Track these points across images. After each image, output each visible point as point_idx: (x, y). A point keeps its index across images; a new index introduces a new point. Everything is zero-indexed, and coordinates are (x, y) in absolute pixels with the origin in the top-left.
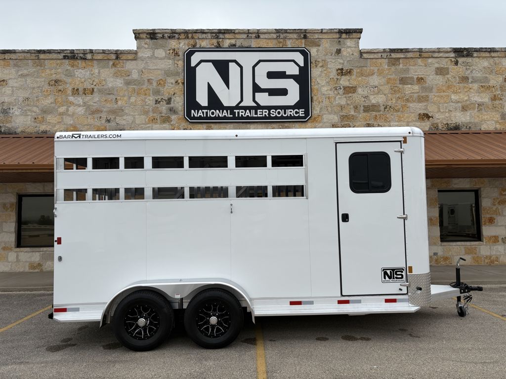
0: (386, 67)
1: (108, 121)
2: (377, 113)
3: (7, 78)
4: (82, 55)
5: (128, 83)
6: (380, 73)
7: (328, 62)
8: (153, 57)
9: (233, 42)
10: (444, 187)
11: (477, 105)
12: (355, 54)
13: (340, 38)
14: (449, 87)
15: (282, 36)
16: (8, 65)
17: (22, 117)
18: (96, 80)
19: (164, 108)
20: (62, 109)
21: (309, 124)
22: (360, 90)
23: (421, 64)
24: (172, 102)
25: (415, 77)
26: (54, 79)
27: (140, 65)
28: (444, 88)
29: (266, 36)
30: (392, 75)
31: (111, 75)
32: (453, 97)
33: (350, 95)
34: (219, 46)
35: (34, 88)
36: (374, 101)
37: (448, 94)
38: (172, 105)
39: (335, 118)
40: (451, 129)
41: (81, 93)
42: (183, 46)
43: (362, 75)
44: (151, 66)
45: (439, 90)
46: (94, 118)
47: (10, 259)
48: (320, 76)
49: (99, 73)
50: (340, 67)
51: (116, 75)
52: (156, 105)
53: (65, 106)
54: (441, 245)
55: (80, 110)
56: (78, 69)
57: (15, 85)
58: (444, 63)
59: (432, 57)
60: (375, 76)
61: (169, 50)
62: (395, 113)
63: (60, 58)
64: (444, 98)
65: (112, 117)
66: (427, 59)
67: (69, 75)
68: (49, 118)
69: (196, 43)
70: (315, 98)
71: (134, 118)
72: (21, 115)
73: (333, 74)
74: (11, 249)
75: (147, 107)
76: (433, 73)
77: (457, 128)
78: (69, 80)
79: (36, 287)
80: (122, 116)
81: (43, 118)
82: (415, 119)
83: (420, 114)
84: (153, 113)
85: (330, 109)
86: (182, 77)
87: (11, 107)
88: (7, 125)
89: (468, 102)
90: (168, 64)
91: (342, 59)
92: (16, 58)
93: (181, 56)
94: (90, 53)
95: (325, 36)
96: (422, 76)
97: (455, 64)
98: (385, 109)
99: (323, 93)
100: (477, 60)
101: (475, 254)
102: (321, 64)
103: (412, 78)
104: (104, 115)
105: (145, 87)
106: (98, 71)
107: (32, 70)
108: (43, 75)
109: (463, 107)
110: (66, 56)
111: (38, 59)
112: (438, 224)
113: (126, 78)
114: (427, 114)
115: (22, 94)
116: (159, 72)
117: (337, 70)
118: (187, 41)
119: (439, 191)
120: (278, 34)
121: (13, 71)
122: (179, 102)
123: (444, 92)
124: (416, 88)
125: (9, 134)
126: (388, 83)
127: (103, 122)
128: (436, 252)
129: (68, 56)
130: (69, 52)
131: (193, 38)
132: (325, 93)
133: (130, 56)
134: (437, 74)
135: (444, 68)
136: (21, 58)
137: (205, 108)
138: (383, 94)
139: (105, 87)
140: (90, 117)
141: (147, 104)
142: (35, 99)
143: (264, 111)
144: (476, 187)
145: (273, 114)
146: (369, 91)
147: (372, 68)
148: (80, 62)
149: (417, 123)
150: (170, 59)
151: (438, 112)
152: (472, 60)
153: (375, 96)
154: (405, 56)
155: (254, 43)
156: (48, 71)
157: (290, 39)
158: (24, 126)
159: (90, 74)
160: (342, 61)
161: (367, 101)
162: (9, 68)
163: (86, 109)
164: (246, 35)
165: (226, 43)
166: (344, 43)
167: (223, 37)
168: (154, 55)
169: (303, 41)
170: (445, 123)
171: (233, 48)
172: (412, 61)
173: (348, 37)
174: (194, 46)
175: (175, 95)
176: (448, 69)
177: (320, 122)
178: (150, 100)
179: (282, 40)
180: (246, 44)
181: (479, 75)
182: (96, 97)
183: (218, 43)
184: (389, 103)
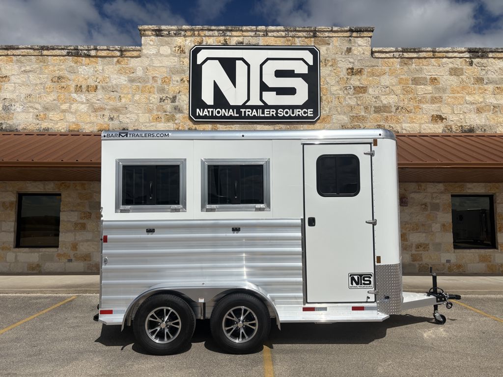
0: (398, 66)
1: (112, 119)
2: (388, 114)
3: (10, 74)
4: (86, 52)
5: (132, 81)
6: (392, 73)
7: (338, 61)
8: (158, 54)
9: (240, 39)
10: (457, 191)
11: (492, 107)
12: (366, 53)
13: (350, 36)
14: (463, 88)
15: (291, 34)
16: (11, 61)
17: (24, 114)
18: (99, 77)
19: (168, 106)
20: (65, 107)
21: (317, 125)
22: (370, 90)
23: (435, 64)
24: (177, 101)
25: (428, 77)
26: (57, 75)
27: (145, 62)
28: (459, 89)
29: (275, 34)
30: (404, 74)
31: (115, 72)
32: (467, 98)
33: (361, 95)
34: (226, 44)
35: (36, 85)
36: (385, 102)
37: (462, 95)
38: (176, 104)
39: (345, 119)
40: (465, 132)
41: (84, 90)
42: (189, 43)
43: (373, 74)
44: (157, 63)
45: (453, 92)
46: (96, 116)
47: (8, 260)
48: (329, 75)
49: (103, 70)
50: (351, 67)
51: (120, 72)
52: (160, 103)
53: (68, 103)
54: (454, 252)
55: (84, 108)
56: (82, 65)
57: (19, 81)
58: (458, 63)
59: (446, 57)
60: (386, 77)
61: (175, 47)
62: (407, 115)
63: (64, 54)
64: (458, 99)
65: (115, 115)
66: (441, 59)
67: (73, 71)
68: (51, 115)
69: (203, 41)
70: (324, 98)
71: (138, 116)
72: (23, 112)
73: (343, 74)
74: (9, 249)
75: (151, 105)
76: (447, 73)
77: (471, 130)
78: (72, 77)
79: (33, 290)
80: (126, 114)
81: (45, 115)
82: (427, 121)
83: (433, 116)
84: (158, 111)
85: (339, 109)
86: (187, 75)
87: (13, 104)
88: (9, 122)
89: (483, 104)
90: (173, 61)
91: (352, 58)
92: (19, 54)
93: (187, 54)
94: (93, 50)
95: (336, 35)
96: (436, 76)
97: (470, 64)
98: (396, 110)
99: (333, 92)
100: (493, 60)
101: (490, 262)
102: (330, 64)
103: (425, 78)
104: (107, 113)
105: (149, 85)
106: (101, 68)
107: (35, 66)
108: (46, 71)
109: (478, 109)
110: (70, 52)
111: (42, 55)
112: (452, 230)
113: (131, 75)
114: (441, 116)
115: (25, 91)
116: (164, 70)
117: (347, 70)
118: (193, 39)
119: (452, 196)
120: (287, 33)
121: (16, 67)
122: (184, 100)
123: (458, 93)
124: (429, 88)
125: (10, 131)
126: (400, 83)
127: (106, 120)
128: (449, 259)
129: (72, 53)
130: (72, 48)
131: (199, 35)
132: (335, 93)
133: (135, 54)
134: (451, 75)
135: (458, 69)
136: (24, 54)
137: (210, 107)
138: (395, 94)
139: (110, 84)
140: (92, 114)
141: (151, 102)
142: (38, 95)
143: (271, 110)
144: (490, 192)
145: (281, 114)
146: (380, 92)
147: (383, 68)
148: (84, 58)
149: (430, 125)
150: (175, 56)
151: (451, 114)
152: (488, 61)
153: (386, 96)
154: (418, 56)
155: (262, 41)
156: (51, 68)
157: (299, 37)
158: (26, 123)
159: (93, 71)
160: (352, 60)
161: (378, 102)
162: (11, 63)
163: (89, 106)
164: (254, 33)
165: (233, 41)
166: (355, 42)
167: (230, 34)
168: (159, 52)
169: (313, 39)
170: (459, 125)
171: (240, 46)
172: (424, 61)
173: (359, 35)
174: (200, 44)
175: (180, 93)
176: (462, 69)
177: (329, 123)
178: (155, 98)
179: (291, 38)
180: (253, 41)
181: (494, 76)
182: (100, 94)
183: (225, 40)
184: (401, 104)
